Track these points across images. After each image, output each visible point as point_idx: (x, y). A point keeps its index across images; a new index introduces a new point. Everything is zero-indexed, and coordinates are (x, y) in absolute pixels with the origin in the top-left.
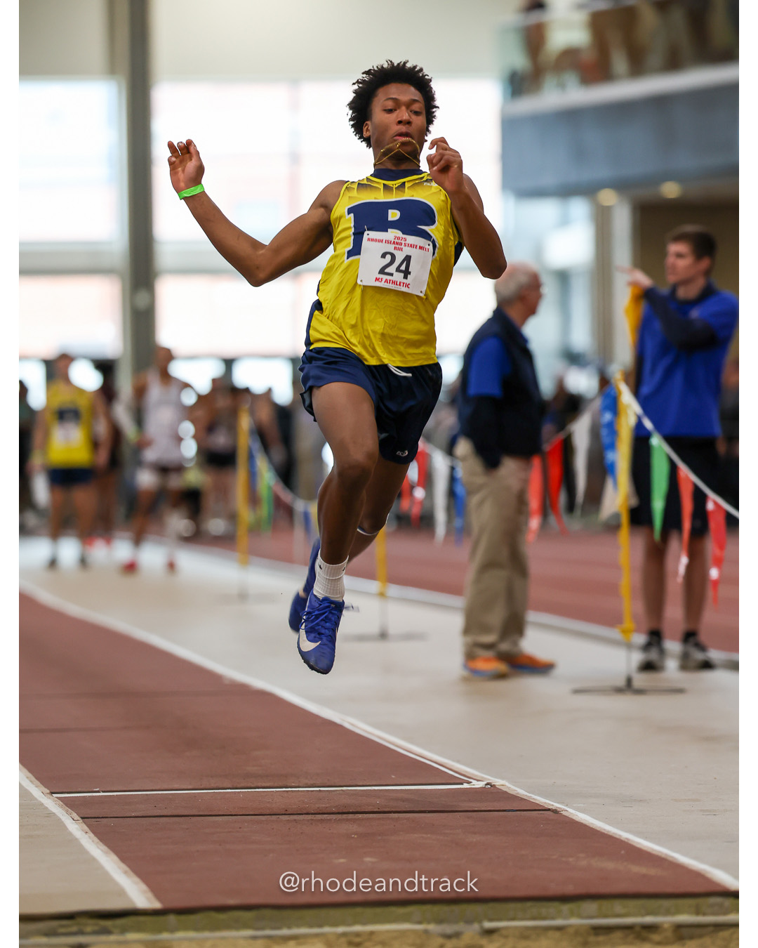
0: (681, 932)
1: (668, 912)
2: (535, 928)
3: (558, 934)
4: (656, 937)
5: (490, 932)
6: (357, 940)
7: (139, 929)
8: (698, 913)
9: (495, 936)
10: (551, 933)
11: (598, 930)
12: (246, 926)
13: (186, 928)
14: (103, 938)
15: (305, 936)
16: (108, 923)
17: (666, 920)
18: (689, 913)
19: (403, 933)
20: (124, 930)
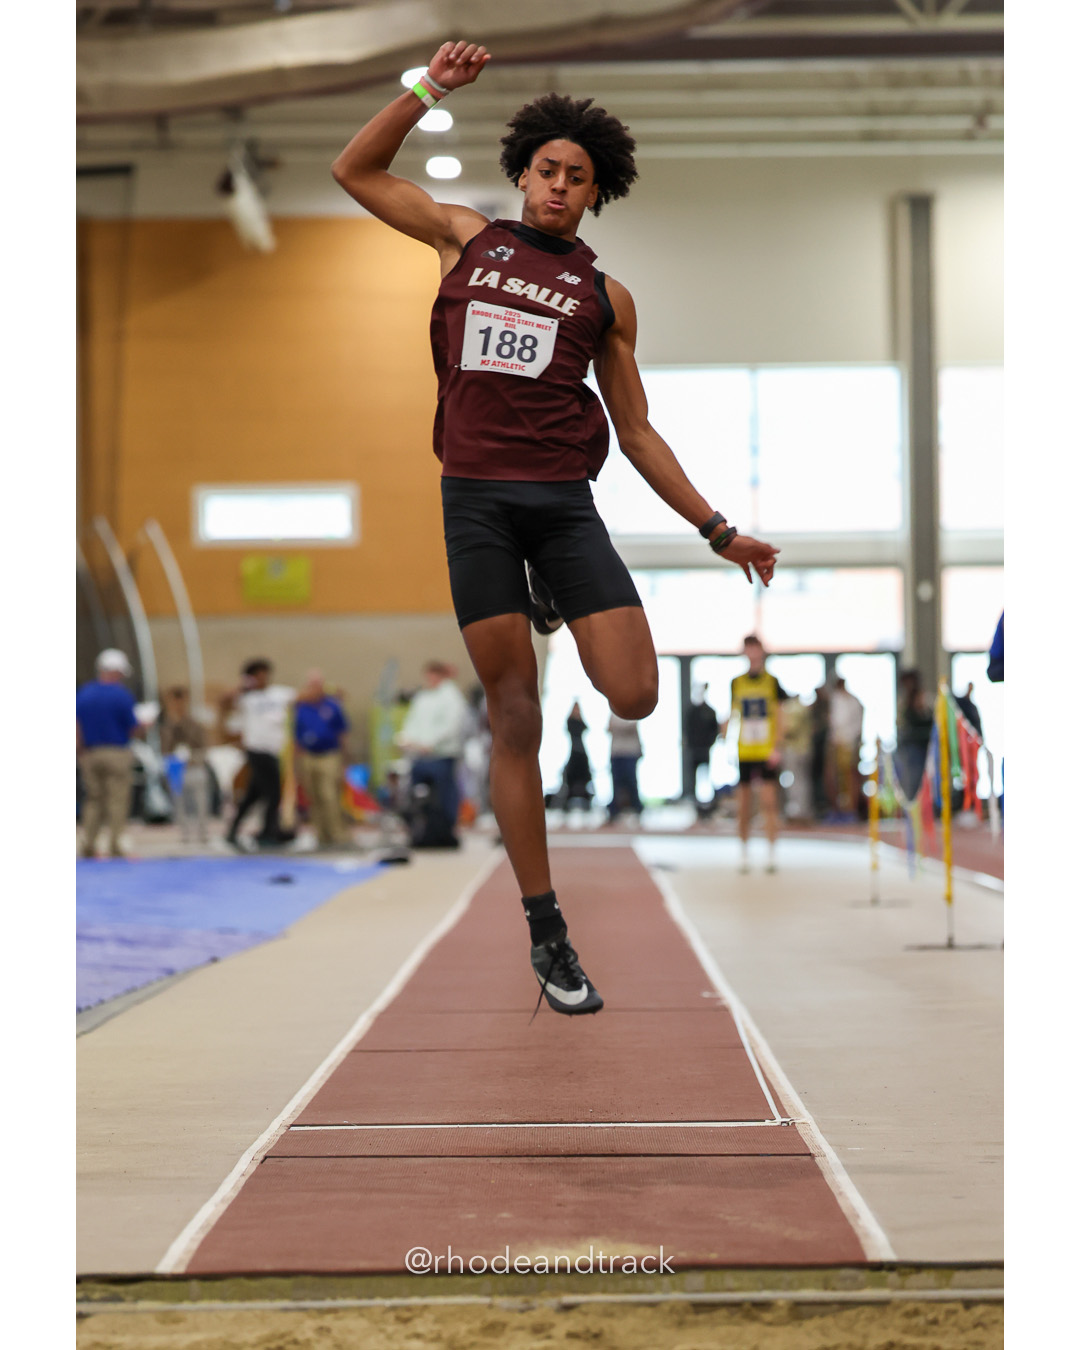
0: (800, 1311)
1: (790, 1287)
2: (623, 1304)
3: (649, 1312)
4: (767, 1316)
5: (567, 1308)
6: (406, 1315)
7: (155, 1296)
8: (826, 1288)
9: (574, 1314)
10: (641, 1311)
11: (699, 1307)
12: (282, 1296)
13: (212, 1297)
14: (110, 1306)
15: (347, 1309)
16: (119, 1289)
17: (782, 1296)
18: (816, 1287)
19: (463, 1308)
20: (138, 1298)
